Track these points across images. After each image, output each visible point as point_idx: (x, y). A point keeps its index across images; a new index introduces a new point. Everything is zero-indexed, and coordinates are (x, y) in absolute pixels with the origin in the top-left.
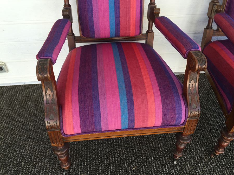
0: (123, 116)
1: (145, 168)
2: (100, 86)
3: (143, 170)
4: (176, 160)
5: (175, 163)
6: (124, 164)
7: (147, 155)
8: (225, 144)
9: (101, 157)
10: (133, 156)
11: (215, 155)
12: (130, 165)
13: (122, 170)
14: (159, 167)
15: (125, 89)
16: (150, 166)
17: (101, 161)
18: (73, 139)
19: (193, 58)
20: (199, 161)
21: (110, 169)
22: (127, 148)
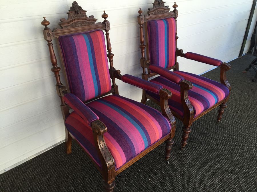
0: (145, 139)
1: (155, 175)
2: (122, 128)
3: (155, 177)
4: (168, 161)
5: (168, 163)
6: (142, 181)
7: (150, 168)
8: (187, 137)
9: (125, 186)
10: (144, 173)
11: (183, 147)
12: (146, 179)
13: (144, 185)
14: (162, 170)
15: (137, 124)
16: (157, 173)
17: (127, 188)
18: (120, 170)
19: (164, 93)
20: (178, 155)
21: (137, 188)
22: (136, 171)
